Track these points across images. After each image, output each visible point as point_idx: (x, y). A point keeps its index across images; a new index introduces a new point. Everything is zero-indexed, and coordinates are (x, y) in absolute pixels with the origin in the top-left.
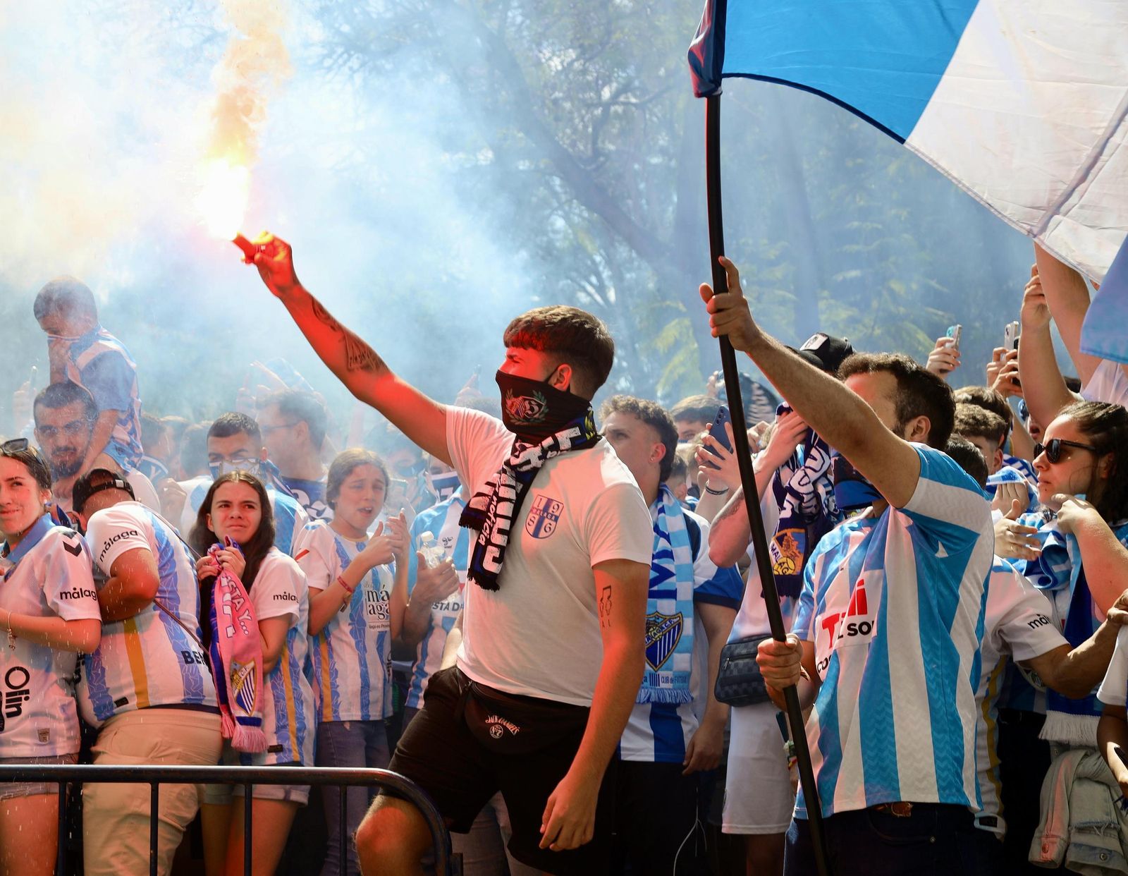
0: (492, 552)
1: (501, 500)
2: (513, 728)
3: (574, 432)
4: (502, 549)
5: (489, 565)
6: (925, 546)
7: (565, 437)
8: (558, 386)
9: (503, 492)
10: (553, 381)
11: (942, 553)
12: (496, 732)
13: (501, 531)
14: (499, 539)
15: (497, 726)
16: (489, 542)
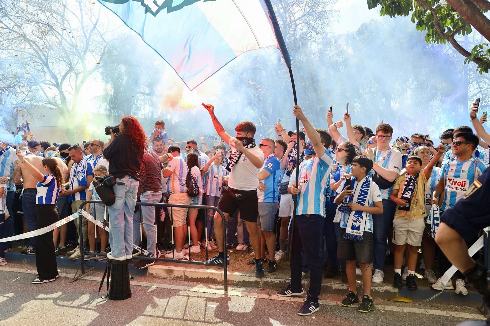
0: (231, 165)
1: (235, 156)
2: (240, 195)
3: (251, 145)
4: (233, 165)
5: (230, 167)
6: (320, 167)
7: (249, 146)
8: (248, 137)
9: (236, 155)
10: (247, 137)
11: (322, 169)
12: (237, 196)
13: (234, 162)
14: (233, 163)
15: (237, 195)
16: (231, 163)
